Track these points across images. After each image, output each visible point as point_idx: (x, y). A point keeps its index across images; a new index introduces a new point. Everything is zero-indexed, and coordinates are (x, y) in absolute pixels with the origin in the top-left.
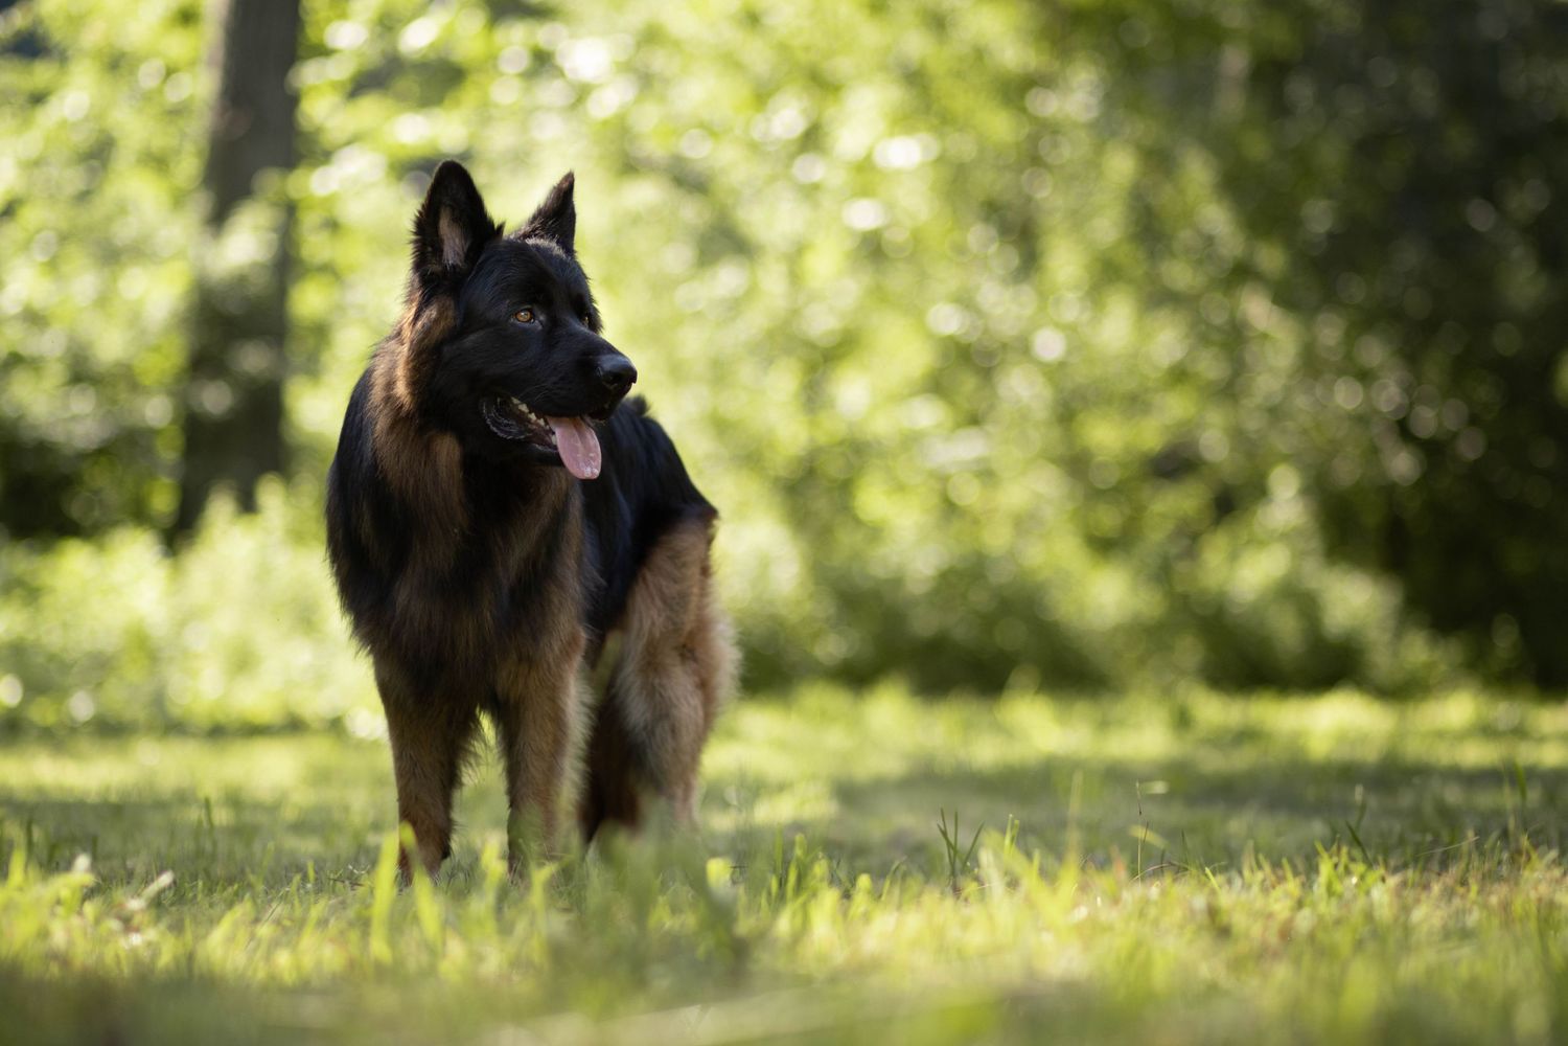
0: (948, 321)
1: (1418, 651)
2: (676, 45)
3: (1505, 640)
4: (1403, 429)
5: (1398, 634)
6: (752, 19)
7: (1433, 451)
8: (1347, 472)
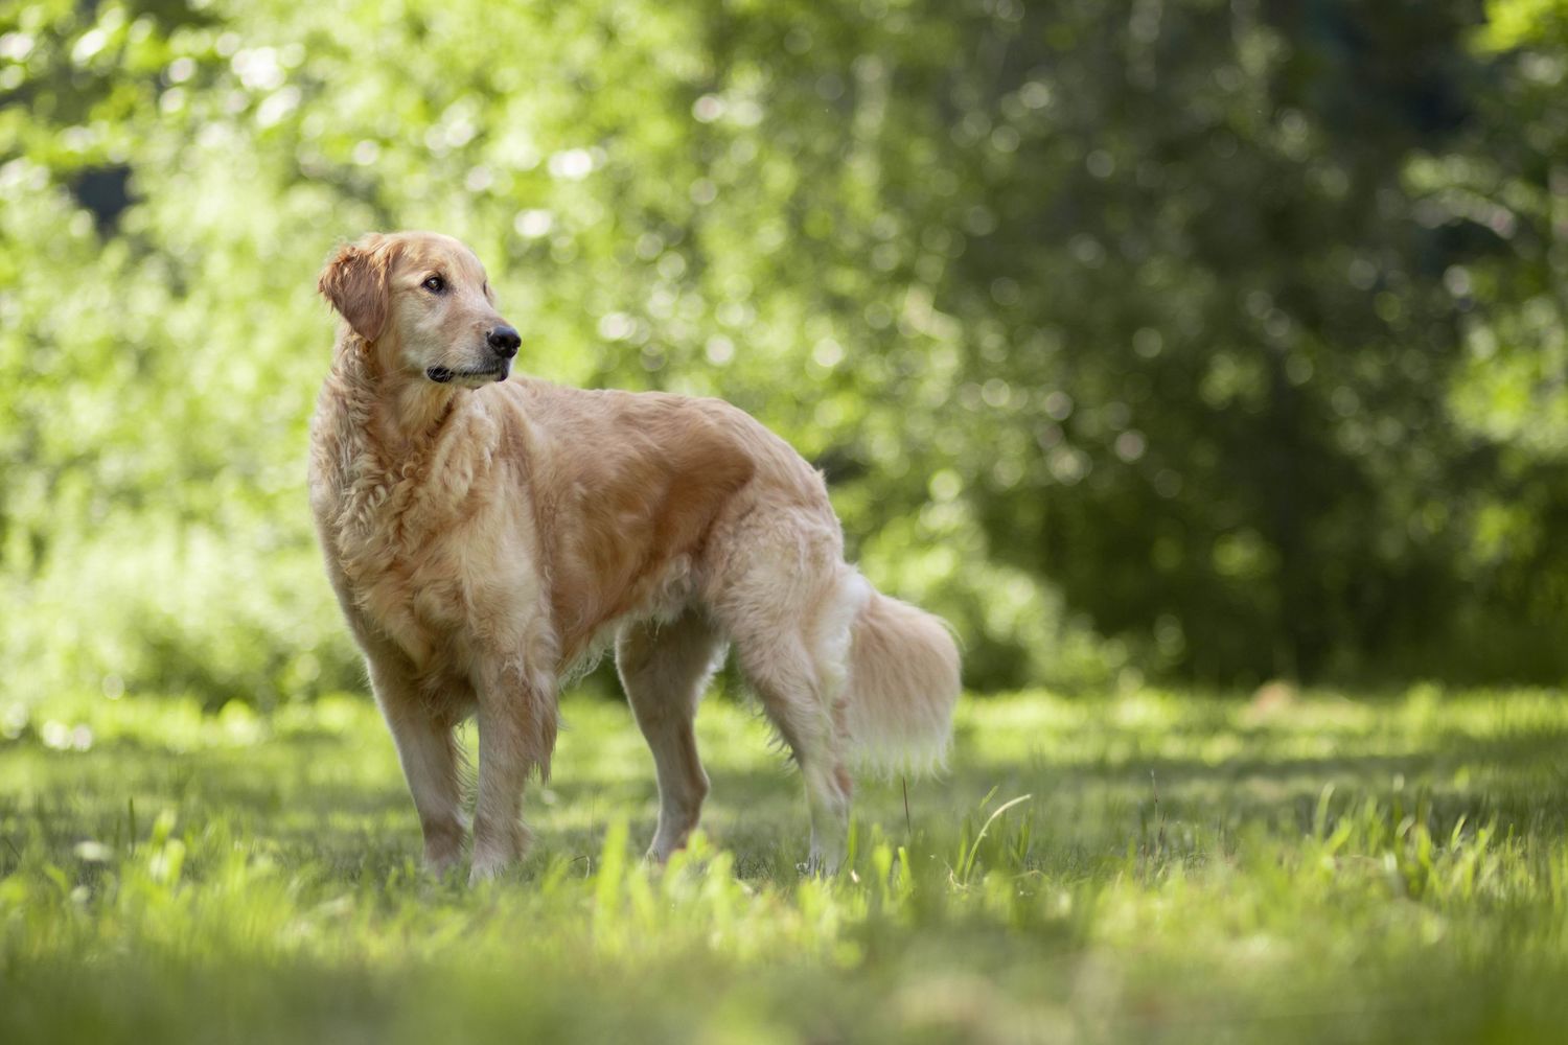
0: (616, 327)
1: (1082, 652)
2: (343, 55)
3: (1169, 640)
4: (1068, 431)
5: (1061, 634)
6: (418, 30)
7: (1097, 451)
8: (1009, 473)
